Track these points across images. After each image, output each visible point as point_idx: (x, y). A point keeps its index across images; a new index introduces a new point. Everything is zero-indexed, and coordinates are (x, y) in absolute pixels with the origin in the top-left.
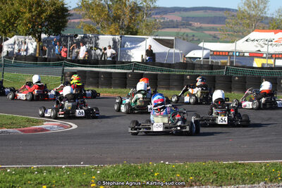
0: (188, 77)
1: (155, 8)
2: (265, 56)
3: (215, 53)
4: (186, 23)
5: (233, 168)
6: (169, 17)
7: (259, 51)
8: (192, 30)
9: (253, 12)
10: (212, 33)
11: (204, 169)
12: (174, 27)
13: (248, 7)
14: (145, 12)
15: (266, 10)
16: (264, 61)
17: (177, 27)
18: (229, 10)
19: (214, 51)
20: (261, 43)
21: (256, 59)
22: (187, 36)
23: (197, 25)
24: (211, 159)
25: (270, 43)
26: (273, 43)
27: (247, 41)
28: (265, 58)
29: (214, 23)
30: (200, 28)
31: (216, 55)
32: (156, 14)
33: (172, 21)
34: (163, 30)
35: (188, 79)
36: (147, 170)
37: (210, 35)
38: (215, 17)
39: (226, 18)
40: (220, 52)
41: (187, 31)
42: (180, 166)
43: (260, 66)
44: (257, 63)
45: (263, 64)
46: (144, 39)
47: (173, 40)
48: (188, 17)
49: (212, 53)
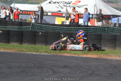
0: (1, 31)
2: (64, 15)
3: (24, 12)
7: (60, 11)
16: (64, 19)
19: (23, 11)
20: (61, 5)
21: (57, 18)
25: (68, 5)
26: (71, 5)
27: (50, 3)
28: (64, 17)
31: (25, 14)
40: (28, 11)
43: (61, 23)
44: (58, 21)
45: (63, 22)
49: (21, 12)
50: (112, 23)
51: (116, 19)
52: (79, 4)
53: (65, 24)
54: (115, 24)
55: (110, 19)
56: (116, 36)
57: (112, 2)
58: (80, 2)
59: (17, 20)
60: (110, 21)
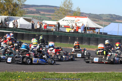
0: (37, 35)
1: (24, 5)
2: (70, 27)
3: (49, 25)
4: (38, 12)
5: (53, 75)
6: (30, 9)
7: (68, 25)
8: (40, 15)
9: (66, 8)
10: (49, 16)
11: (40, 75)
12: (32, 13)
13: (64, 6)
14: (20, 6)
15: (72, 7)
16: (70, 29)
17: (34, 14)
18: (56, 7)
20: (69, 21)
21: (67, 29)
22: (38, 17)
23: (42, 13)
24: (44, 71)
25: (73, 22)
26: (74, 22)
27: (63, 20)
28: (71, 28)
29: (50, 12)
30: (44, 14)
32: (25, 7)
33: (32, 11)
34: (27, 15)
35: (37, 36)
36: (15, 75)
37: (48, 17)
38: (50, 10)
39: (55, 10)
40: (51, 25)
41: (38, 15)
42: (30, 73)
43: (69, 32)
44: (67, 30)
45: (70, 31)
46: (19, 18)
47: (31, 19)
48: (38, 9)
49: (48, 25)
50: (96, 32)
51: (98, 30)
52: (79, 22)
53: (71, 32)
54: (98, 32)
55: (95, 30)
56: (98, 39)
57: (96, 21)
58: (79, 20)
59: (45, 29)
60: (95, 31)
